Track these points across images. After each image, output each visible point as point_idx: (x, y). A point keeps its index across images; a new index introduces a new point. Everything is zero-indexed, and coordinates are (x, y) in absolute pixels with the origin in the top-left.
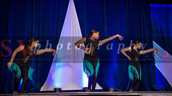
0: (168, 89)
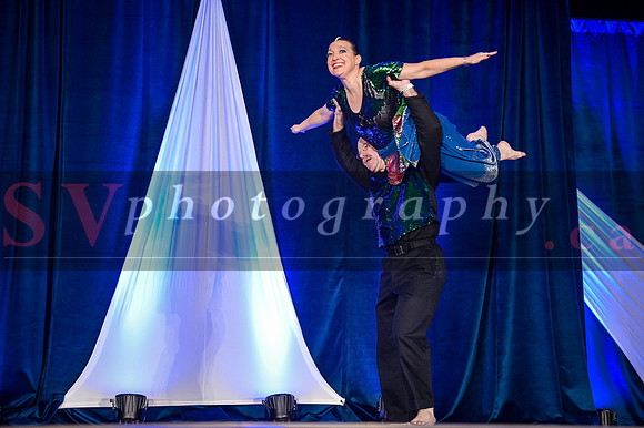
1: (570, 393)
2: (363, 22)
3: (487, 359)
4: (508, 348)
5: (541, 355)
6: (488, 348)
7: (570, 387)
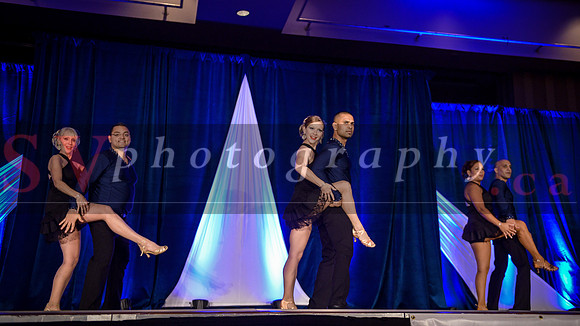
0: (469, 306)
1: (434, 298)
2: (324, 102)
3: (390, 280)
4: (401, 275)
5: (418, 278)
6: (391, 275)
7: (434, 295)
